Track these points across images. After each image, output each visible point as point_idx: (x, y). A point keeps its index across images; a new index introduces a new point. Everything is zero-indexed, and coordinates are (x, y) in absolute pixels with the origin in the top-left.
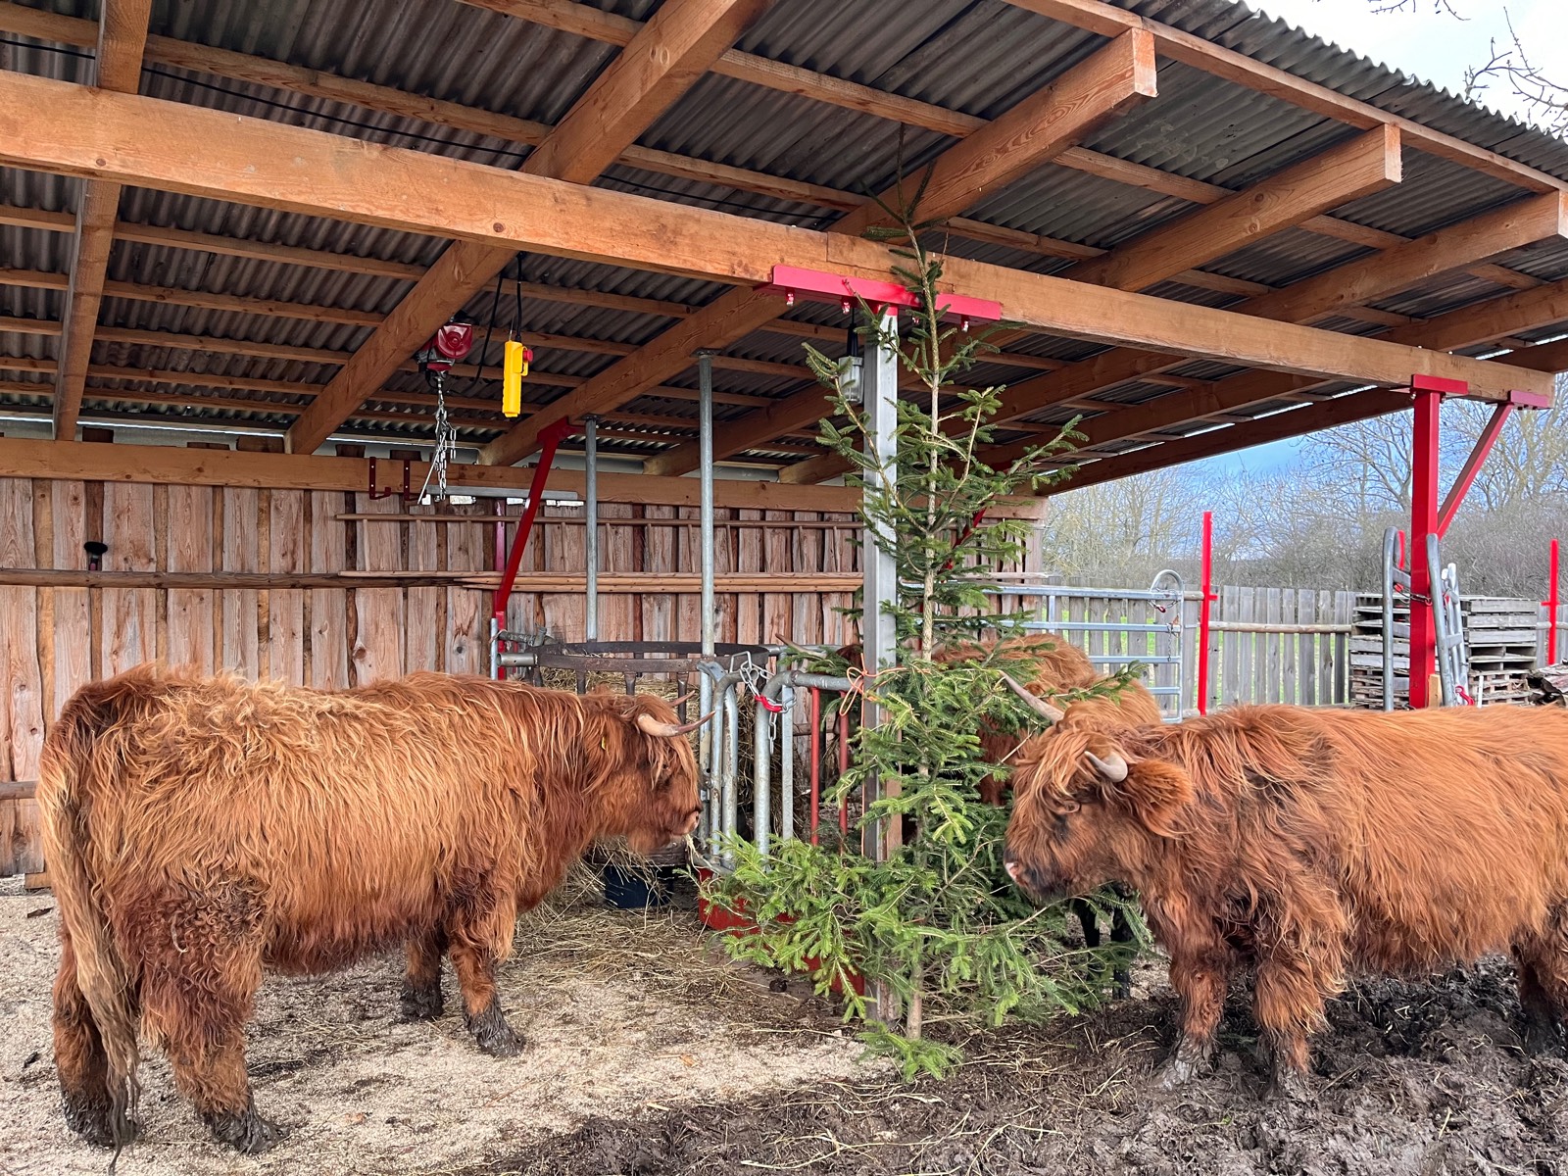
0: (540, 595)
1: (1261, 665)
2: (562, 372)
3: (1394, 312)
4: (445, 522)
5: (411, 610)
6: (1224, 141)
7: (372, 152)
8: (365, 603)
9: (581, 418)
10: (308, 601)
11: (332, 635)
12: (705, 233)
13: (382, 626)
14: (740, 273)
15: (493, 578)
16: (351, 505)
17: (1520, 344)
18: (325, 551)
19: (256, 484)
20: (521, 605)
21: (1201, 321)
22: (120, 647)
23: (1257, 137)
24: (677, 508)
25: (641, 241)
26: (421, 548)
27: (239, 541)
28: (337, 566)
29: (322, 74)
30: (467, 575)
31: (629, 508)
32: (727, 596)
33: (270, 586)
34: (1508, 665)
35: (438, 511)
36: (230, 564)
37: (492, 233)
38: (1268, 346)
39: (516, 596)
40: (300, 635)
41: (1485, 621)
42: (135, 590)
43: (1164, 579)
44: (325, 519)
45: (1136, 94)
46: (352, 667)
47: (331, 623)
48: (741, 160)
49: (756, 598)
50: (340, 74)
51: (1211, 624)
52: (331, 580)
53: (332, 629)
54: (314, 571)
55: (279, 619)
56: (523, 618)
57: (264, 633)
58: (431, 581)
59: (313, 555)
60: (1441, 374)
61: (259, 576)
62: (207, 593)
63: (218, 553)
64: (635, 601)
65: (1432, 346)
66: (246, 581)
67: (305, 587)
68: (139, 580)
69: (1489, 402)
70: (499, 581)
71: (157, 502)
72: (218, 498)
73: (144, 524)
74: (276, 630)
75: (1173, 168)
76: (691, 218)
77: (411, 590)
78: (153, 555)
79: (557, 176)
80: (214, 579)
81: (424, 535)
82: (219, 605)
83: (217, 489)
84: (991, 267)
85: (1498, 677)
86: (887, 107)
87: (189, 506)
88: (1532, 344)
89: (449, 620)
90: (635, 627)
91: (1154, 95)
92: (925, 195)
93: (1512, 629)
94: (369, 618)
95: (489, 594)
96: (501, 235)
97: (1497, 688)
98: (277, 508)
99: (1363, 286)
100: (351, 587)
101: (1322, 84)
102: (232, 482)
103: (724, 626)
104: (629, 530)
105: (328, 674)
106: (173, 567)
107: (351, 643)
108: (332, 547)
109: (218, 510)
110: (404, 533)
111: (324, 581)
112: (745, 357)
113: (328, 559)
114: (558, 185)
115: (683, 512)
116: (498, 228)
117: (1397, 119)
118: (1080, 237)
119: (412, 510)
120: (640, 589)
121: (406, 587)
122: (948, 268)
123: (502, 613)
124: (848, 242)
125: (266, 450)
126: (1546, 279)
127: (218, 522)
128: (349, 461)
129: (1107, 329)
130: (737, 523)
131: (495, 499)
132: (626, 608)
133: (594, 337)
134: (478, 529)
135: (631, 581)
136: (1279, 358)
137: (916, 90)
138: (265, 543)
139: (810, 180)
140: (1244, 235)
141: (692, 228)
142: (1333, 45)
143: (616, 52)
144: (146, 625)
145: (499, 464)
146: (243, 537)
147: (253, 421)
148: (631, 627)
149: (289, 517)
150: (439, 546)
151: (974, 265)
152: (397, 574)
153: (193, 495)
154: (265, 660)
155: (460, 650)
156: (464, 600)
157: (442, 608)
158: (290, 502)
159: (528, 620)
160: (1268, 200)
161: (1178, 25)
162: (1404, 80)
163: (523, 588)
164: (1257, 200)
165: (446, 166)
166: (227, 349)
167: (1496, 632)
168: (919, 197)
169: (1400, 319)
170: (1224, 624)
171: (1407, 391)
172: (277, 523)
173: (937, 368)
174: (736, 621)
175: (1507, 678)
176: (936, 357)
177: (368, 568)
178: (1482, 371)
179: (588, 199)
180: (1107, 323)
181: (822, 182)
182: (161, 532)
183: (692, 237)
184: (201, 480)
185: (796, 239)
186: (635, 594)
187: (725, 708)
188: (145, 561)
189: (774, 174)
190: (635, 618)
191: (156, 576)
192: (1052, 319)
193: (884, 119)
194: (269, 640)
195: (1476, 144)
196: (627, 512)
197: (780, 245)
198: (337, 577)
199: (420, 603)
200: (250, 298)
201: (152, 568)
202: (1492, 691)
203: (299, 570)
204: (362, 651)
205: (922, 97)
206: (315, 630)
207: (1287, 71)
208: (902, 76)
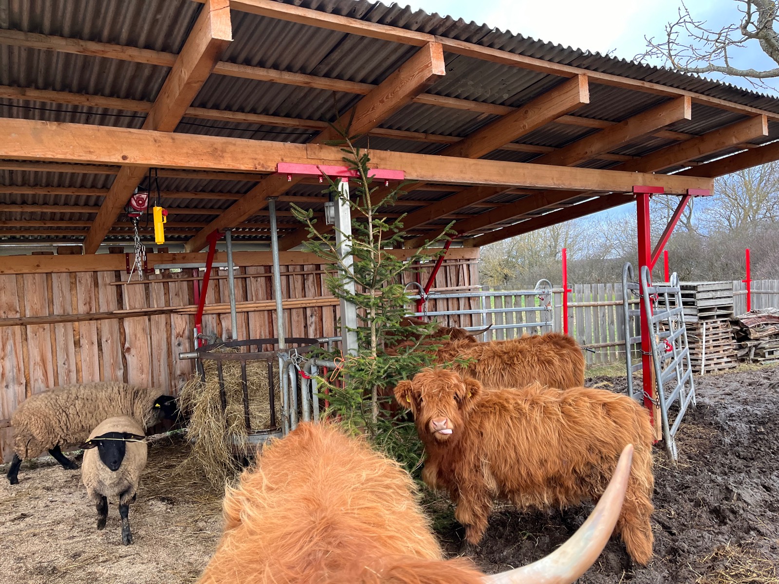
0: (219, 314)
1: (596, 322)
2: (212, 208)
3: (624, 154)
4: (168, 282)
5: (153, 327)
6: (502, 87)
7: (53, 126)
8: (129, 325)
9: (223, 230)
10: (99, 326)
11: (112, 342)
12: (239, 150)
13: (138, 335)
14: (259, 168)
15: (193, 309)
16: (118, 276)
17: (695, 164)
18: (106, 301)
19: (67, 271)
20: (209, 320)
21: (515, 170)
22: (5, 356)
23: (518, 85)
24: (287, 266)
25: (204, 157)
26: (154, 296)
27: (61, 299)
28: (113, 308)
29: (27, 89)
30: (180, 308)
31: (262, 268)
32: (316, 308)
33: (79, 320)
34: (719, 316)
35: (163, 277)
36: (57, 311)
37: (121, 161)
38: (553, 179)
39: (207, 316)
40: (96, 343)
41: (705, 295)
42: (10, 327)
43: (541, 284)
44: (105, 285)
45: (434, 75)
46: (124, 357)
47: (112, 336)
48: (260, 110)
49: (332, 308)
50: (37, 88)
51: (569, 304)
52: (110, 315)
53: (112, 339)
54: (101, 311)
55: (84, 336)
56: (211, 326)
57: (77, 344)
58: (162, 312)
59: (100, 304)
60: (649, 184)
61: (73, 315)
62: (47, 326)
63: (51, 305)
64: (268, 314)
65: (643, 170)
66: (66, 319)
67: (97, 319)
68: (12, 322)
69: (678, 195)
70: (196, 309)
71: (18, 283)
72: (49, 278)
73: (13, 294)
74: (84, 342)
75: (482, 100)
76: (231, 143)
77: (152, 317)
78: (18, 309)
79: (155, 129)
80: (49, 319)
81: (157, 289)
82: (53, 332)
83: (48, 274)
84: (397, 154)
85: (714, 322)
86: (320, 83)
87: (35, 283)
88: (702, 164)
89: (173, 331)
90: (269, 327)
91: (444, 74)
92: (353, 123)
93: (720, 298)
94: (131, 334)
95: (192, 316)
96: (127, 161)
97: (713, 328)
98: (80, 281)
99: (595, 147)
100: (121, 318)
101: (541, 58)
102: (55, 270)
103: (316, 323)
104: (263, 279)
105: (112, 361)
106: (28, 314)
107: (123, 345)
108: (110, 299)
109: (50, 285)
110: (147, 288)
111: (106, 316)
112: (302, 195)
113: (108, 305)
114: (156, 134)
115: (291, 268)
116: (124, 158)
117: (586, 71)
118: (448, 132)
119: (151, 277)
120: (270, 308)
121: (150, 315)
122: (374, 156)
123: (199, 325)
124: (318, 147)
125: (72, 253)
126: (696, 134)
127: (50, 291)
128: (115, 255)
129: (463, 179)
130: (319, 272)
131: (192, 269)
132: (264, 318)
133: (221, 191)
134: (185, 284)
135: (265, 304)
136: (559, 184)
137: (335, 74)
138: (75, 299)
139: (299, 116)
140: (521, 131)
141: (232, 148)
142: (540, 41)
143: (170, 70)
144: (17, 344)
145: (193, 251)
146: (63, 296)
147: (64, 239)
148: (267, 327)
149: (87, 285)
150: (165, 294)
151: (388, 153)
152: (143, 310)
153: (36, 278)
154: (78, 357)
155: (179, 345)
156: (179, 320)
157: (168, 325)
158: (87, 278)
159: (213, 327)
160: (530, 113)
161: (456, 38)
162: (582, 53)
163: (209, 312)
164: (525, 113)
165: (93, 130)
166: (37, 210)
167: (712, 300)
168: (350, 124)
169: (627, 158)
170: (576, 304)
171: (632, 194)
172: (81, 289)
173: (370, 207)
174: (322, 320)
175: (719, 323)
176: (369, 202)
177: (128, 308)
178: (670, 180)
179: (173, 139)
180: (462, 175)
181: (305, 117)
182: (21, 298)
183: (232, 153)
184: (38, 271)
185: (289, 149)
186: (268, 311)
187: (289, 376)
188: (14, 312)
189: (278, 115)
190: (269, 323)
191: (20, 320)
192: (433, 176)
193: (322, 90)
194: (80, 347)
195: (634, 78)
196: (262, 270)
197: (281, 152)
198: (112, 313)
199: (157, 323)
200: (39, 187)
201: (18, 316)
202: (711, 329)
203: (94, 311)
204: (129, 349)
205: (339, 77)
206: (104, 340)
207: (520, 54)
208: (325, 69)
